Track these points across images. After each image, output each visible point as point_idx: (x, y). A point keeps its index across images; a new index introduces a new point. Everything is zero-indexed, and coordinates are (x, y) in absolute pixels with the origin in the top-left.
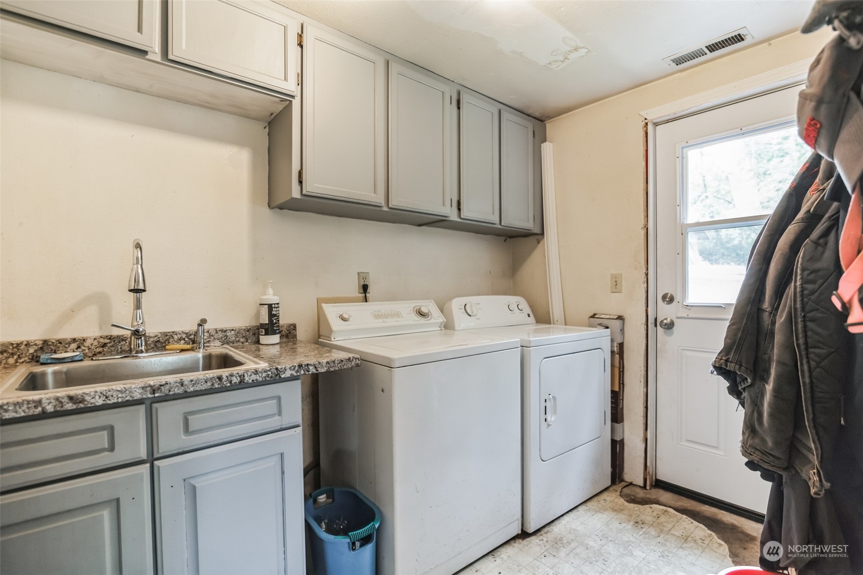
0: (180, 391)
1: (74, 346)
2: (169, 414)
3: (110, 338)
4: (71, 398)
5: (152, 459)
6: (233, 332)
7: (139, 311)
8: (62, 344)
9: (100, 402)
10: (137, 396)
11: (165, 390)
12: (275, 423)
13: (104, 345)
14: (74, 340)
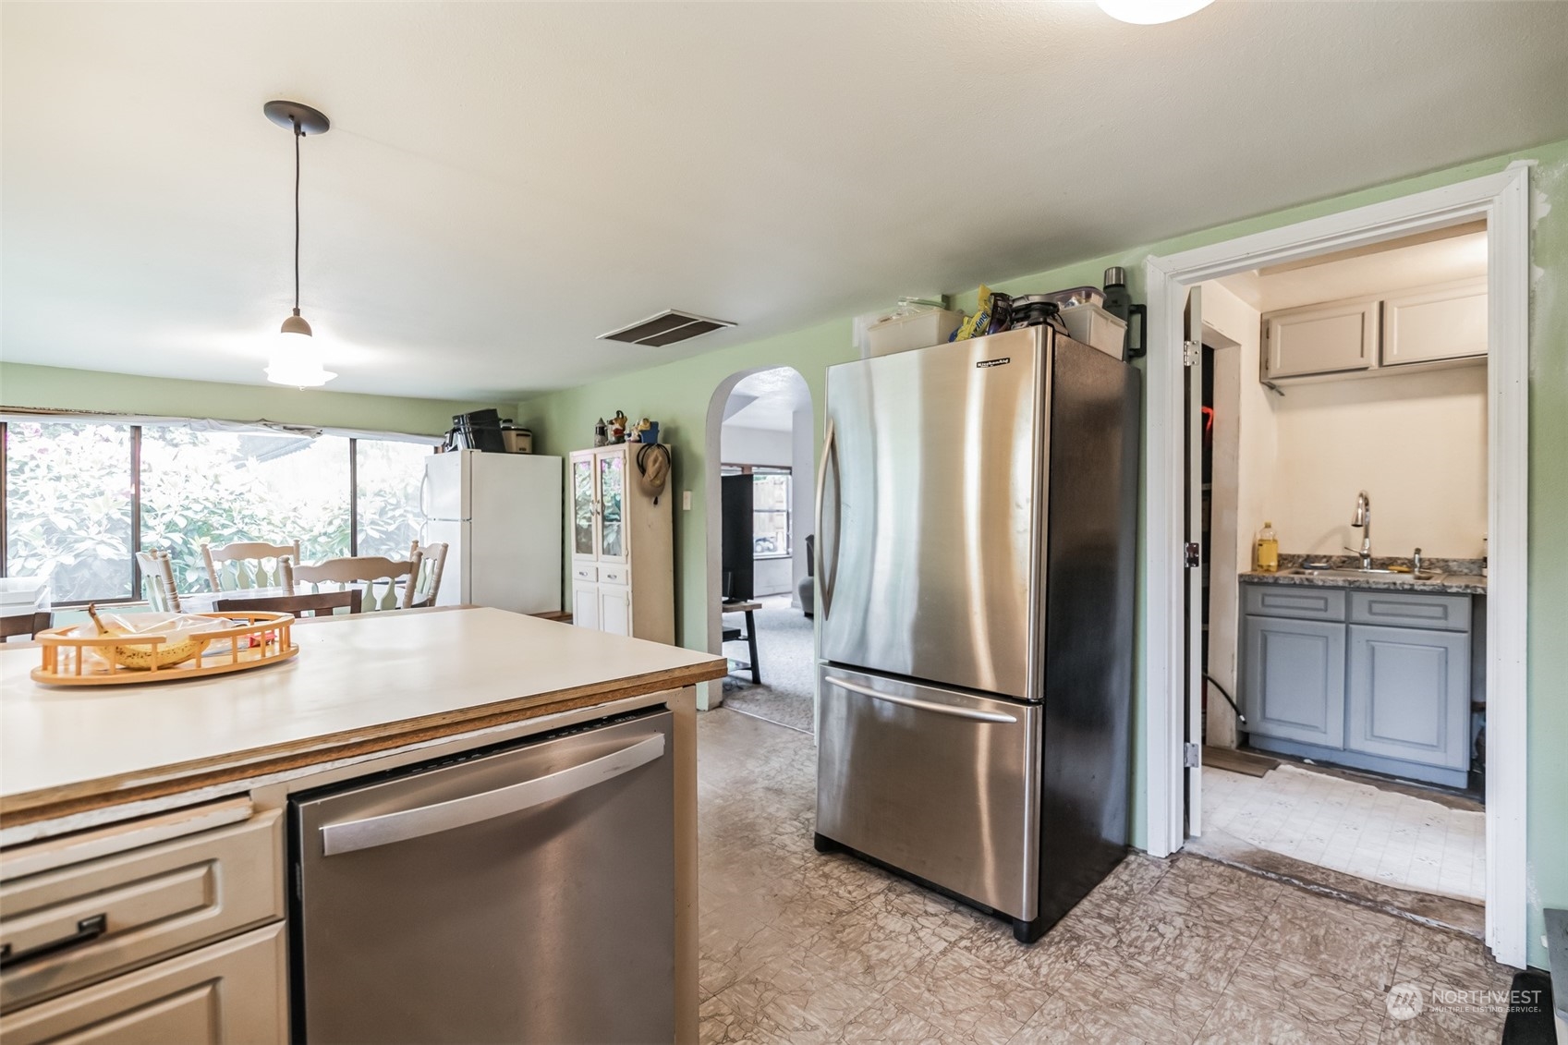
0: (1366, 586)
1: (1325, 560)
2: (1360, 600)
3: (1349, 557)
4: (1307, 579)
5: (1348, 622)
6: (1455, 563)
7: (1367, 540)
8: (1317, 558)
9: (1320, 583)
10: (1341, 584)
11: (1357, 584)
12: (1441, 624)
13: (1344, 562)
14: (1325, 557)
